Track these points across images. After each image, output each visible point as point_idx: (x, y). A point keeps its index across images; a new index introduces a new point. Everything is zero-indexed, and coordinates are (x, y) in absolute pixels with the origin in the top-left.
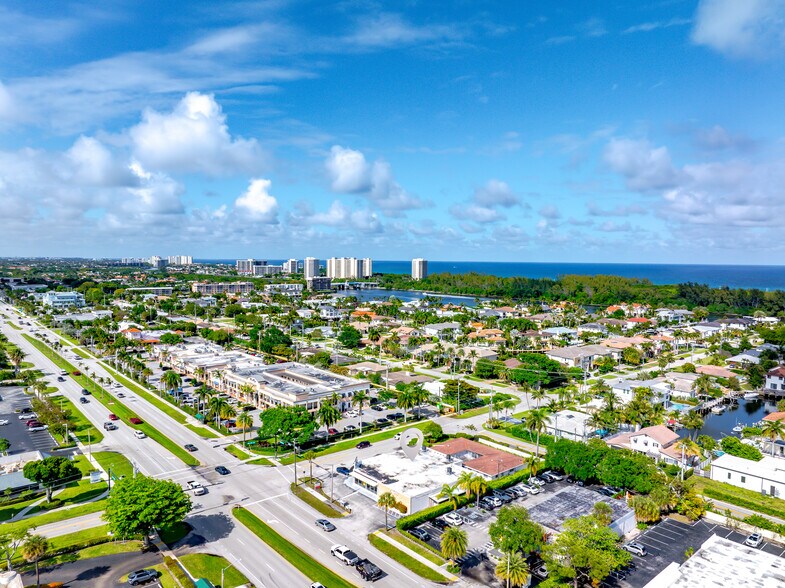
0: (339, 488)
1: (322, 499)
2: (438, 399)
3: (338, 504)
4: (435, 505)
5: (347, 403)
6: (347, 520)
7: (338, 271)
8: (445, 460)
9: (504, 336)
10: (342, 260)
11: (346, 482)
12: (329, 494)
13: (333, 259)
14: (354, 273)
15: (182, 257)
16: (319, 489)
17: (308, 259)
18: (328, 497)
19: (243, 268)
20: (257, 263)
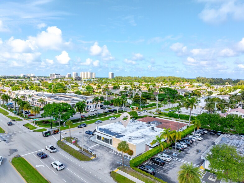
0: (87, 143)
1: (77, 149)
2: (130, 105)
3: (87, 151)
4: (150, 149)
5: (89, 106)
6: (94, 162)
7: (84, 76)
8: (147, 125)
9: (147, 88)
10: (86, 72)
11: (91, 139)
12: (81, 146)
13: (82, 72)
14: (89, 76)
15: (31, 74)
16: (75, 143)
17: (74, 72)
18: (81, 148)
19: (52, 76)
20: (57, 75)
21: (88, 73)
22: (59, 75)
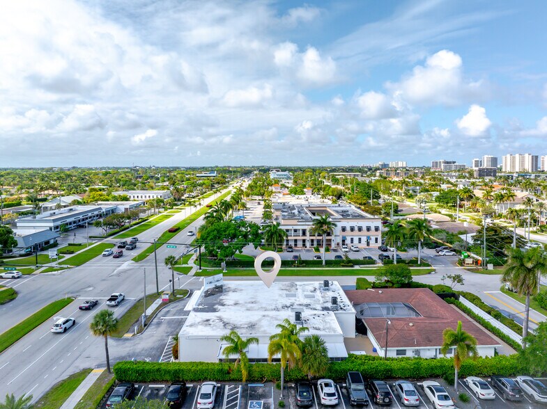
7: (513, 166)
10: (517, 156)
13: (508, 156)
14: (528, 166)
15: (399, 162)
19: (436, 166)
20: (448, 163)
21: (523, 158)
22: (454, 162)
